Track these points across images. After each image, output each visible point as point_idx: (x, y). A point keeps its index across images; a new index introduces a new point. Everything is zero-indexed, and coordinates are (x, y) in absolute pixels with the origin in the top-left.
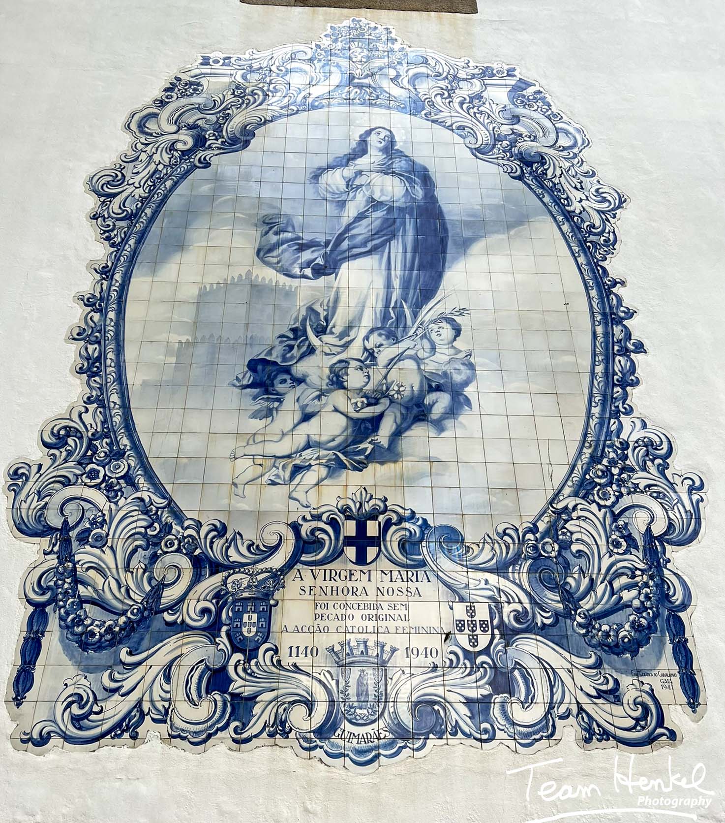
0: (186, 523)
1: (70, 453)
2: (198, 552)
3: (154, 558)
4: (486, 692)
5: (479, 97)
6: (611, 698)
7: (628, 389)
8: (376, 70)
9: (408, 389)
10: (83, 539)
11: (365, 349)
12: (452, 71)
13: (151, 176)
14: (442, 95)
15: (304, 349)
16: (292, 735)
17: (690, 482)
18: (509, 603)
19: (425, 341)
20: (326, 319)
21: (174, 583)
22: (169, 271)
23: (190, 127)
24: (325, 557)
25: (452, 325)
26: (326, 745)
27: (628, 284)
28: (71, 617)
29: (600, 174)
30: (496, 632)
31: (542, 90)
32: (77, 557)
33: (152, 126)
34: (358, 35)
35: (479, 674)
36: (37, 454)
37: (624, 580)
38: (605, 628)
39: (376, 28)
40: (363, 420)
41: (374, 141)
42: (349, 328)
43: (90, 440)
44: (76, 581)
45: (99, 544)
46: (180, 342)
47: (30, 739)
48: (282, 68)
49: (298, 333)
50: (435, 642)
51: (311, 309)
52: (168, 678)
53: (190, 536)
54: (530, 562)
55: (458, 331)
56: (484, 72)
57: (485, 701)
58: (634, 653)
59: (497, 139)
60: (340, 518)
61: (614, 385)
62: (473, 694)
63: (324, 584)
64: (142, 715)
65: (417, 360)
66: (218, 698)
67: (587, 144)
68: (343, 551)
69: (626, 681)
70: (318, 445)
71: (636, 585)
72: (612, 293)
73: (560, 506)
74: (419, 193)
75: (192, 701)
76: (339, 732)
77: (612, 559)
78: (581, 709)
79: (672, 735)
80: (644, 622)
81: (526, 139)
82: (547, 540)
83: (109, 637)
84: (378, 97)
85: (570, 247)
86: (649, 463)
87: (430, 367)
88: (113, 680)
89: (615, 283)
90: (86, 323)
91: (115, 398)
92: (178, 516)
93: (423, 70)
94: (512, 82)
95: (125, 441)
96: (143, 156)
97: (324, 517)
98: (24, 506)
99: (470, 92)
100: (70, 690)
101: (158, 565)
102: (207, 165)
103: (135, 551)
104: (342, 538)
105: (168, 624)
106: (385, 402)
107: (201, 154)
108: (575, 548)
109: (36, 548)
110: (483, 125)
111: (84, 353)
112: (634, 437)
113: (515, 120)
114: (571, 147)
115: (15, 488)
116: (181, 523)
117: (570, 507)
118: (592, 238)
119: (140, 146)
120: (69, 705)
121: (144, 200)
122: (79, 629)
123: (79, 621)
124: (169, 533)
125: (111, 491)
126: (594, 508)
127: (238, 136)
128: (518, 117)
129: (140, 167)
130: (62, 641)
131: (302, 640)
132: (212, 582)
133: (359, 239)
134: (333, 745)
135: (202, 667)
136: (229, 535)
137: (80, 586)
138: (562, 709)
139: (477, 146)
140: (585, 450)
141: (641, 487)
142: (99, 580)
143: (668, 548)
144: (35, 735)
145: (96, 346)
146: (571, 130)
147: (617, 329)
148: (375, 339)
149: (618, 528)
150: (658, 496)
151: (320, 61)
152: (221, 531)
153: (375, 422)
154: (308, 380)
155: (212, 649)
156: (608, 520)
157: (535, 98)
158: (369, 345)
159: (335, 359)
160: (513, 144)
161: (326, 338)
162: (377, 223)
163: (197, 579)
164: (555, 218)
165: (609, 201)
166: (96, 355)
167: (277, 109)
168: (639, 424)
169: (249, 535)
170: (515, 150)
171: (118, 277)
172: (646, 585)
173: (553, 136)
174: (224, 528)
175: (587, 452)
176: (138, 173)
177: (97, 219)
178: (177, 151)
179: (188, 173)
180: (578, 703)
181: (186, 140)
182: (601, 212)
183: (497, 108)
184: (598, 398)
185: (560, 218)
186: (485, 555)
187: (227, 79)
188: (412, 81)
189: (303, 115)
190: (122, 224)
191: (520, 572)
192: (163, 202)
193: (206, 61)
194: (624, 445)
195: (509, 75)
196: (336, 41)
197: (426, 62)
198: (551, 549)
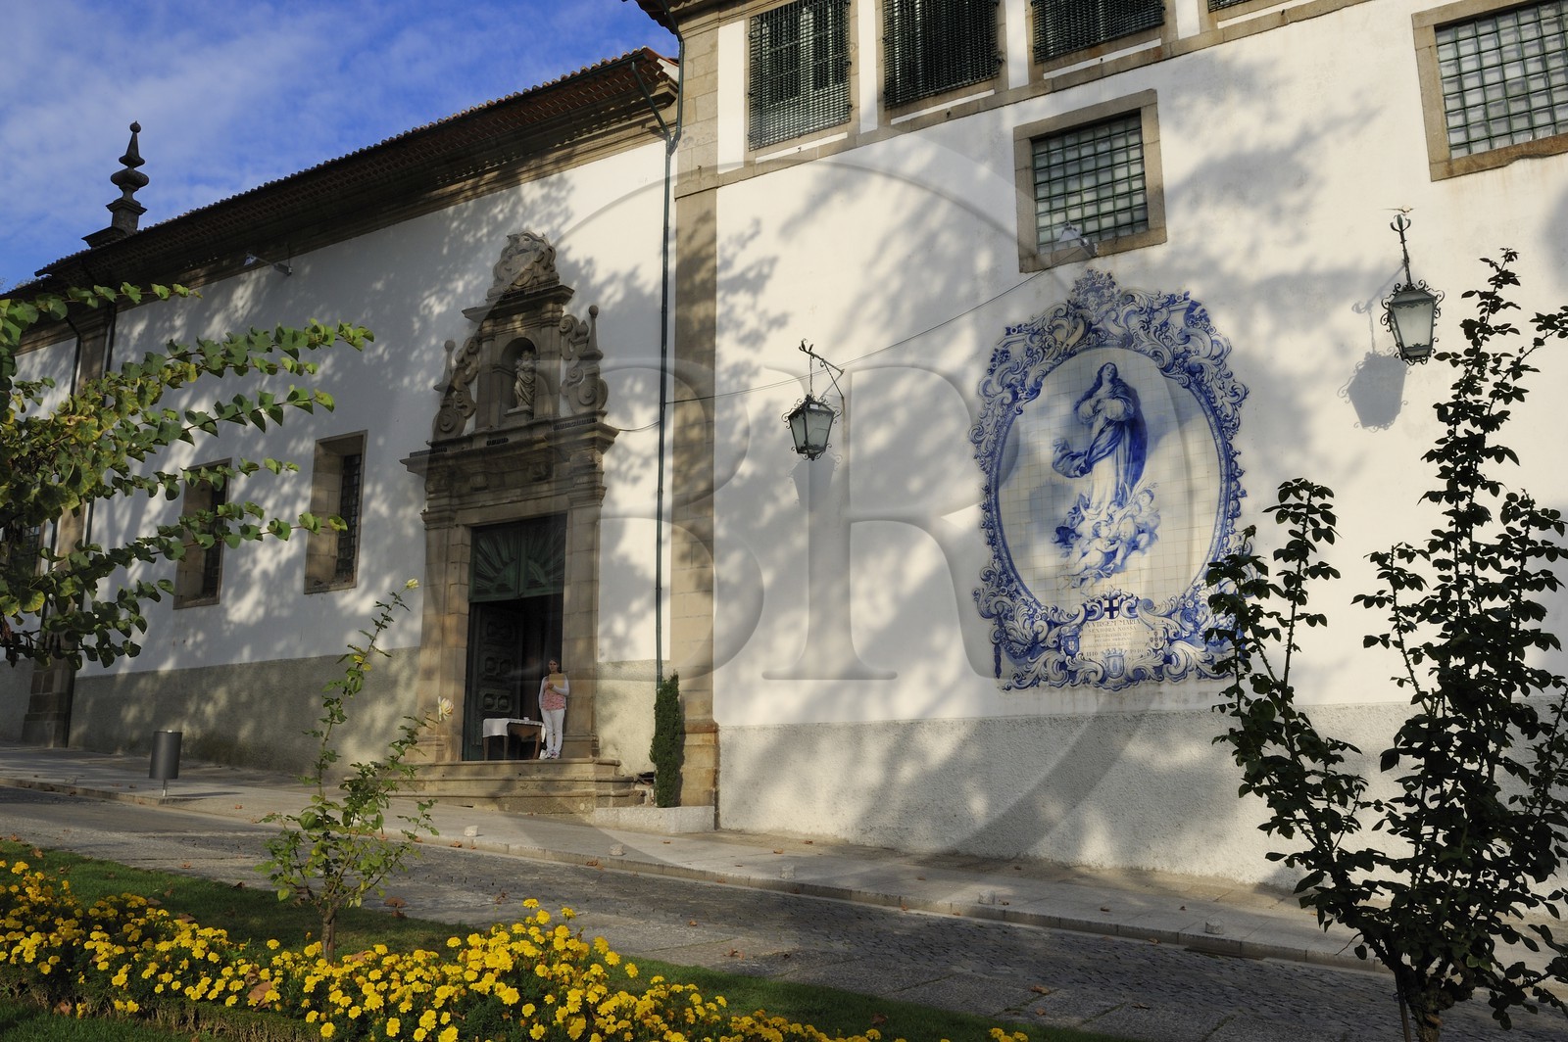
0: (1042, 608)
1: (993, 582)
2: (1048, 619)
3: (1033, 623)
4: (1161, 664)
5: (1166, 324)
7: (1235, 519)
8: (1104, 315)
10: (1006, 618)
12: (1150, 304)
13: (996, 426)
14: (1143, 327)
16: (1091, 683)
18: (1171, 629)
21: (1042, 632)
22: (1014, 483)
23: (1010, 386)
24: (1097, 617)
26: (1103, 686)
27: (1243, 453)
28: (1008, 647)
29: (1235, 375)
30: (1166, 641)
31: (1205, 308)
32: (1005, 625)
33: (990, 390)
34: (1092, 285)
35: (1158, 657)
39: (1102, 275)
41: (1106, 376)
43: (999, 576)
44: (1007, 634)
45: (1012, 619)
46: (1026, 523)
47: (1005, 689)
48: (1050, 327)
50: (1141, 647)
52: (1045, 666)
53: (1044, 613)
54: (1181, 611)
55: (1152, 497)
56: (1169, 301)
57: (1161, 667)
59: (1176, 358)
60: (1102, 600)
61: (1228, 518)
62: (1156, 665)
63: (1098, 628)
64: (1039, 679)
65: (1133, 517)
66: (1064, 672)
67: (1230, 350)
68: (1104, 614)
70: (1090, 567)
72: (1233, 461)
73: (1196, 584)
75: (1055, 673)
76: (1107, 681)
78: (1197, 667)
81: (1193, 354)
82: (1189, 601)
83: (1023, 654)
84: (1106, 339)
85: (1213, 433)
87: (1139, 520)
88: (1027, 668)
89: (1236, 454)
90: (985, 518)
91: (1004, 555)
92: (1038, 605)
93: (1131, 307)
94: (1186, 304)
95: (1012, 575)
96: (990, 412)
97: (1096, 600)
98: (982, 606)
99: (1160, 321)
100: (1014, 672)
101: (1035, 625)
102: (1021, 412)
103: (1025, 621)
104: (1103, 608)
105: (1042, 647)
106: (1118, 542)
107: (1017, 404)
109: (990, 623)
110: (1168, 348)
111: (988, 535)
113: (1187, 339)
114: (1220, 355)
115: (977, 600)
116: (1040, 608)
118: (1226, 424)
119: (987, 406)
120: (1015, 677)
121: (995, 442)
122: (1012, 652)
123: (1011, 649)
125: (1012, 597)
127: (1033, 386)
128: (1188, 336)
129: (989, 420)
130: (1007, 656)
131: (1092, 650)
133: (1102, 447)
134: (1105, 685)
135: (1057, 662)
136: (1059, 611)
137: (1009, 636)
138: (1190, 668)
139: (1164, 366)
140: (1210, 555)
142: (1015, 633)
144: (1006, 687)
145: (992, 530)
146: (1222, 341)
147: (1233, 484)
148: (1113, 508)
151: (1071, 315)
152: (1056, 610)
153: (1114, 553)
155: (1059, 655)
157: (1200, 317)
159: (1094, 522)
160: (1185, 361)
161: (1090, 511)
163: (1050, 630)
164: (1206, 413)
165: (1239, 395)
166: (993, 535)
167: (1051, 361)
168: (1237, 538)
169: (1067, 611)
170: (1186, 365)
171: (993, 491)
173: (1209, 348)
174: (1057, 608)
176: (989, 424)
177: (977, 458)
178: (1005, 405)
179: (1013, 419)
180: (1197, 665)
181: (1008, 396)
182: (1233, 404)
183: (1176, 331)
184: (1219, 526)
185: (1209, 413)
186: (1163, 610)
187: (1022, 344)
188: (1126, 321)
189: (1065, 363)
190: (989, 459)
191: (1177, 616)
192: (1004, 441)
193: (1009, 331)
194: (1229, 551)
195: (1185, 299)
196: (1079, 294)
197: (1133, 300)
198: (1191, 605)
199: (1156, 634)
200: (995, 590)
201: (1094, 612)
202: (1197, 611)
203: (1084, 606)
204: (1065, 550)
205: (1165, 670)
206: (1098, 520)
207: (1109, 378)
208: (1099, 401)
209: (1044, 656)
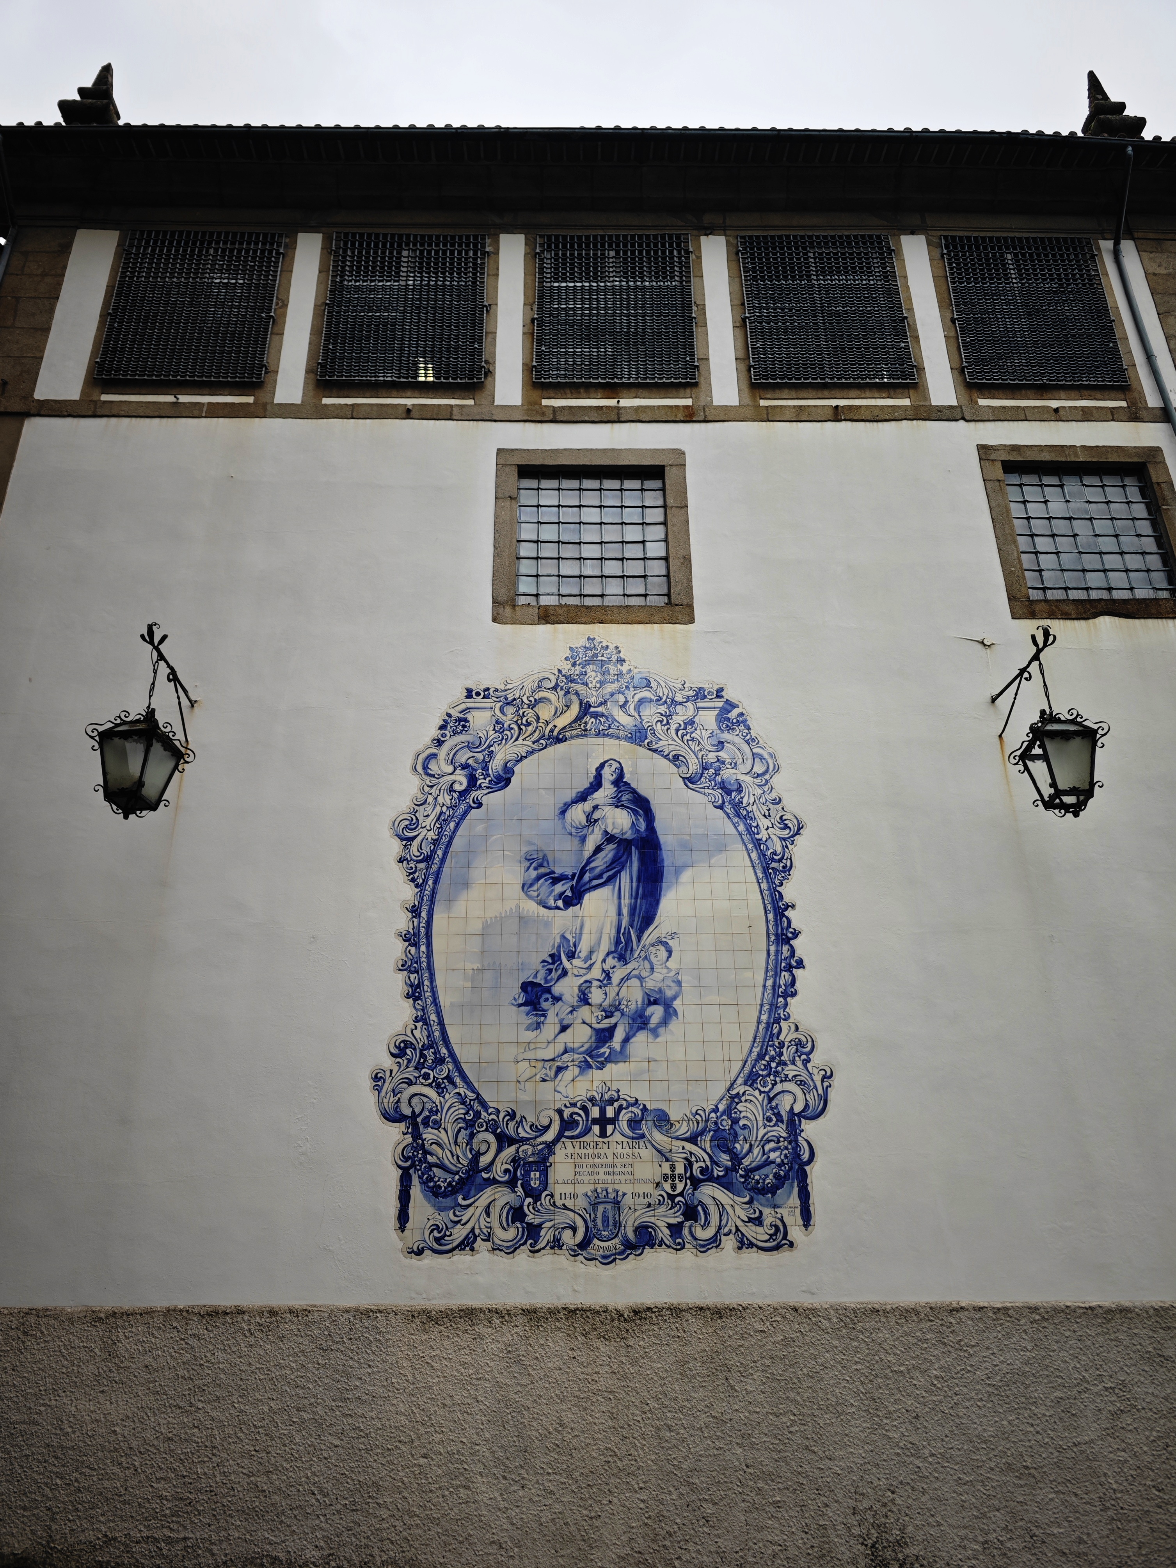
0: (490, 1110)
1: (409, 1061)
2: (499, 1130)
3: (472, 1136)
4: (680, 1220)
5: (692, 722)
6: (757, 1222)
7: (789, 999)
8: (608, 697)
9: (634, 1003)
10: (426, 1123)
11: (604, 971)
12: (670, 694)
13: (438, 819)
14: (661, 721)
15: (560, 972)
16: (564, 1248)
17: (823, 1073)
18: (697, 1162)
19: (646, 962)
20: (575, 945)
21: (486, 1152)
22: (460, 907)
23: (465, 767)
24: (580, 1133)
25: (666, 947)
26: (584, 1253)
27: (797, 907)
28: (426, 1176)
29: (785, 802)
30: (688, 1181)
31: (744, 712)
32: (424, 1136)
33: (433, 767)
34: (593, 657)
35: (676, 1209)
36: (388, 1063)
37: (772, 1145)
38: (757, 1177)
39: (607, 647)
40: (603, 1030)
41: (608, 775)
42: (591, 952)
43: (421, 1051)
44: (426, 1152)
45: (436, 1126)
46: (473, 970)
47: (413, 1252)
48: (531, 699)
49: (555, 958)
50: (649, 1188)
51: (563, 937)
52: (488, 1215)
53: (493, 1120)
54: (712, 1133)
56: (696, 695)
57: (680, 1225)
58: (774, 1194)
59: (705, 768)
60: (589, 1105)
61: (779, 996)
62: (673, 1221)
63: (580, 1152)
64: (476, 1237)
65: (640, 978)
66: (519, 1226)
67: (777, 769)
68: (591, 1129)
69: (767, 1211)
70: (573, 1050)
71: (779, 1148)
72: (784, 915)
73: (734, 1092)
74: (642, 826)
75: (504, 1228)
76: (592, 1245)
77: (766, 1130)
78: (737, 1230)
79: (791, 1244)
80: (782, 1173)
81: (728, 766)
82: (724, 1117)
83: (450, 1189)
84: (610, 727)
85: (756, 874)
86: (797, 1058)
87: (650, 984)
88: (455, 1215)
89: (787, 907)
90: (406, 956)
91: (433, 1017)
92: (484, 1105)
93: (645, 694)
94: (720, 703)
95: (444, 1051)
96: (430, 799)
97: (578, 1105)
98: (386, 1101)
99: (685, 717)
100: (431, 1222)
101: (475, 1140)
102: (480, 805)
103: (459, 1131)
104: (590, 1119)
105: (484, 1179)
106: (617, 1014)
107: (474, 794)
108: (741, 1123)
109: (397, 1130)
110: (694, 752)
111: (408, 982)
112: (788, 1039)
113: (720, 746)
114: (764, 774)
115: (378, 1089)
116: (486, 1111)
117: (741, 1093)
118: (774, 865)
119: (427, 789)
120: (432, 1231)
121: (436, 842)
122: (432, 1184)
123: (430, 1179)
124: (480, 1118)
125: (440, 1089)
126: (757, 1093)
127: (501, 773)
128: (722, 743)
129: (429, 809)
130: (422, 1192)
131: (569, 1189)
132: (510, 1151)
133: (597, 871)
134: (589, 1253)
135: (508, 1207)
136: (518, 1118)
137: (428, 1156)
138: (726, 1230)
139: (688, 775)
140: (754, 1049)
141: (790, 1077)
142: (439, 1151)
143: (803, 1121)
144: (415, 1249)
145: (416, 975)
146: (766, 755)
147: (785, 948)
148: (611, 961)
149: (771, 1108)
150: (802, 1083)
151: (562, 689)
152: (512, 1115)
153: (612, 1030)
154: (563, 998)
155: (513, 1195)
156: (766, 1102)
157: (738, 721)
158: (606, 967)
160: (717, 773)
161: (576, 962)
162: (611, 855)
163: (499, 1150)
164: (746, 846)
165: (790, 828)
166: (416, 982)
167: (530, 743)
168: (793, 1028)
169: (531, 1118)
170: (718, 778)
171: (424, 914)
172: (786, 1148)
173: (750, 761)
174: (514, 1112)
175: (756, 1050)
176: (428, 816)
177: (402, 862)
178: (455, 791)
179: (466, 813)
180: (736, 1226)
181: (461, 780)
182: (782, 839)
183: (706, 734)
184: (766, 1007)
185: (750, 846)
186: (683, 1129)
187: (488, 714)
188: (638, 708)
189: (550, 749)
190: (421, 866)
192: (449, 844)
193: (469, 694)
194: (782, 1045)
195: (718, 696)
196: (574, 664)
197: (649, 685)
198: (726, 1124)
199: (673, 1168)
200: (411, 1073)
202: (736, 1135)
203: (560, 1112)
204: (532, 1019)
205: (686, 1231)
206: (587, 977)
207: (612, 778)
208: (596, 807)
209: (487, 1195)
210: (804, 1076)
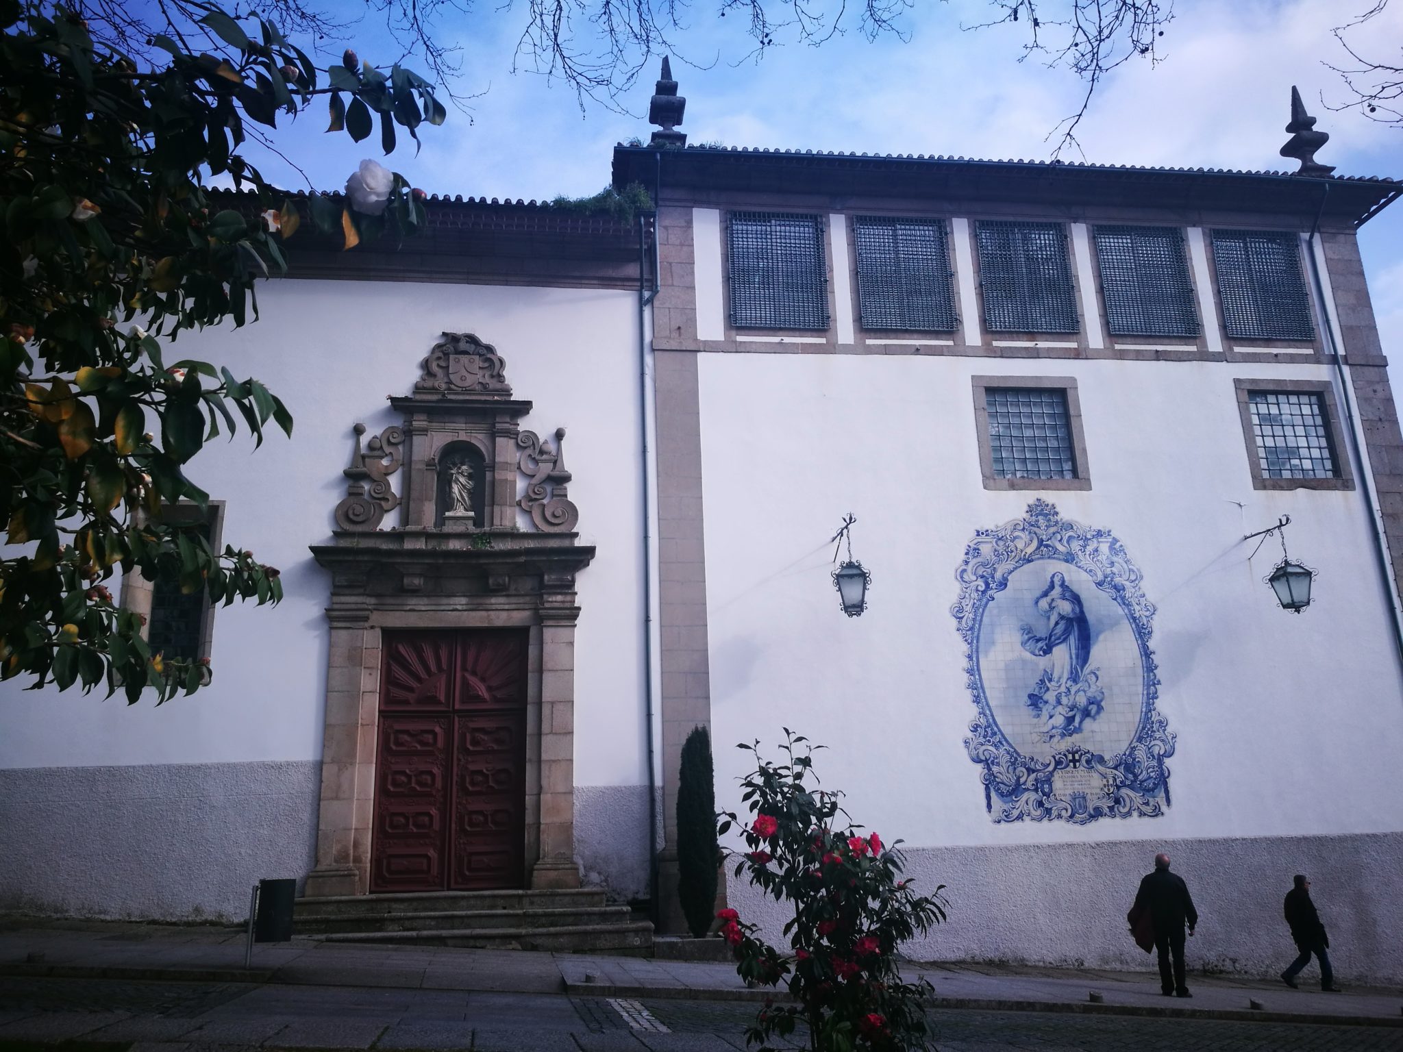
1: (980, 734)
2: (1027, 766)
3: (1015, 769)
4: (1112, 804)
5: (1096, 550)
6: (1147, 805)
7: (1155, 700)
8: (1052, 535)
10: (993, 763)
12: (1084, 534)
13: (974, 607)
14: (1080, 550)
16: (1063, 818)
17: (1172, 735)
18: (1118, 778)
21: (1022, 776)
22: (992, 656)
23: (982, 577)
24: (1065, 767)
26: (1072, 820)
29: (1147, 596)
30: (1115, 787)
31: (1123, 544)
33: (966, 577)
34: (1041, 510)
35: (1111, 800)
36: (970, 735)
37: (1151, 769)
38: (1145, 784)
39: (1048, 505)
41: (1056, 579)
42: (1060, 678)
43: (985, 729)
44: (995, 777)
48: (1011, 537)
50: (1098, 791)
52: (1027, 804)
54: (1124, 765)
55: (1097, 678)
56: (1098, 534)
57: (1113, 807)
58: (1153, 792)
59: (1106, 577)
60: (1067, 753)
61: (1151, 699)
62: (1110, 805)
63: (1065, 775)
64: (1023, 814)
67: (1141, 577)
68: (1069, 765)
69: (1151, 799)
70: (1056, 728)
71: (1154, 771)
72: (1150, 657)
73: (1133, 746)
74: (1077, 610)
76: (1075, 817)
78: (1138, 808)
79: (1162, 814)
80: (1156, 782)
81: (1117, 576)
82: (1129, 758)
83: (1008, 793)
84: (1054, 553)
86: (1160, 729)
89: (1151, 653)
91: (988, 712)
92: (1018, 754)
93: (1071, 533)
94: (1110, 539)
95: (995, 729)
96: (967, 595)
97: (1062, 753)
98: (972, 753)
99: (1092, 548)
100: (1002, 808)
102: (993, 599)
103: (1009, 767)
104: (1068, 760)
105: (1023, 789)
106: (1076, 709)
107: (990, 592)
108: (1137, 760)
109: (980, 767)
111: (973, 694)
113: (1112, 564)
114: (1135, 580)
115: (967, 747)
116: (1020, 757)
117: (1136, 746)
118: (1143, 631)
119: (965, 590)
120: (1003, 812)
121: (974, 620)
122: (1000, 791)
125: (996, 747)
126: (1143, 746)
127: (1002, 581)
128: (1113, 562)
129: (968, 601)
130: (996, 795)
131: (1062, 792)
132: (1033, 776)
134: (1074, 820)
136: (1035, 760)
137: (996, 779)
138: (1134, 808)
139: (1097, 581)
141: (1158, 738)
142: (1001, 776)
143: (1164, 758)
144: (997, 820)
145: (976, 690)
146: (1134, 569)
147: (1152, 674)
148: (1069, 683)
149: (1150, 753)
150: (1163, 741)
151: (1027, 530)
152: (1032, 759)
155: (1037, 795)
156: (1147, 750)
157: (1120, 550)
158: (1068, 686)
159: (1056, 693)
160: (1112, 579)
161: (1052, 683)
162: (1063, 627)
163: (1029, 775)
165: (1150, 610)
166: (977, 694)
167: (1014, 563)
168: (1158, 714)
169: (1041, 760)
170: (1113, 583)
171: (974, 659)
172: (1157, 771)
173: (1128, 573)
175: (1141, 725)
176: (968, 605)
179: (987, 604)
180: (1138, 806)
182: (1146, 616)
183: (1105, 557)
184: (1144, 705)
185: (1131, 621)
186: (1111, 764)
187: (990, 545)
188: (1067, 542)
189: (1025, 566)
190: (969, 633)
191: (1122, 768)
192: (981, 621)
193: (978, 533)
194: (1153, 722)
195: (1109, 535)
196: (1031, 516)
197: (1072, 528)
198: (1130, 761)
199: (1108, 781)
200: (982, 740)
201: (1062, 762)
202: (1135, 766)
203: (1054, 757)
204: (1034, 713)
205: (1116, 809)
206: (1059, 691)
207: (1059, 583)
208: (1053, 600)
209: (1025, 796)
210: (1164, 738)
